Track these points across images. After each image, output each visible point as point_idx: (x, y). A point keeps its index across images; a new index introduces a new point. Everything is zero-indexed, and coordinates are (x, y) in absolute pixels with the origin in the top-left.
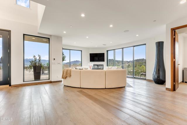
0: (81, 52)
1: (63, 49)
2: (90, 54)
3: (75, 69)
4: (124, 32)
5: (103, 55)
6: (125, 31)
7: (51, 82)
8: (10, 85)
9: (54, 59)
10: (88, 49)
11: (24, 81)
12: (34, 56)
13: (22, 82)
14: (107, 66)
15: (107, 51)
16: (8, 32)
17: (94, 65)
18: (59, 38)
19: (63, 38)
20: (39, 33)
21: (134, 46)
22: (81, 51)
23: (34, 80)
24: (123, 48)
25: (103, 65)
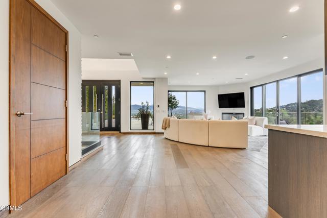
0: (203, 93)
1: (169, 91)
2: (219, 95)
3: (176, 118)
4: (246, 58)
5: (241, 95)
6: (248, 58)
7: (155, 133)
8: (120, 132)
9: (159, 106)
10: (217, 87)
11: (131, 129)
12: (142, 103)
13: (129, 130)
14: (252, 115)
15: (252, 88)
16: (118, 82)
17: (223, 113)
18: (164, 80)
19: (168, 79)
20: (143, 78)
21: (300, 76)
22: (205, 91)
23: (141, 128)
24: (277, 81)
25: (244, 114)
